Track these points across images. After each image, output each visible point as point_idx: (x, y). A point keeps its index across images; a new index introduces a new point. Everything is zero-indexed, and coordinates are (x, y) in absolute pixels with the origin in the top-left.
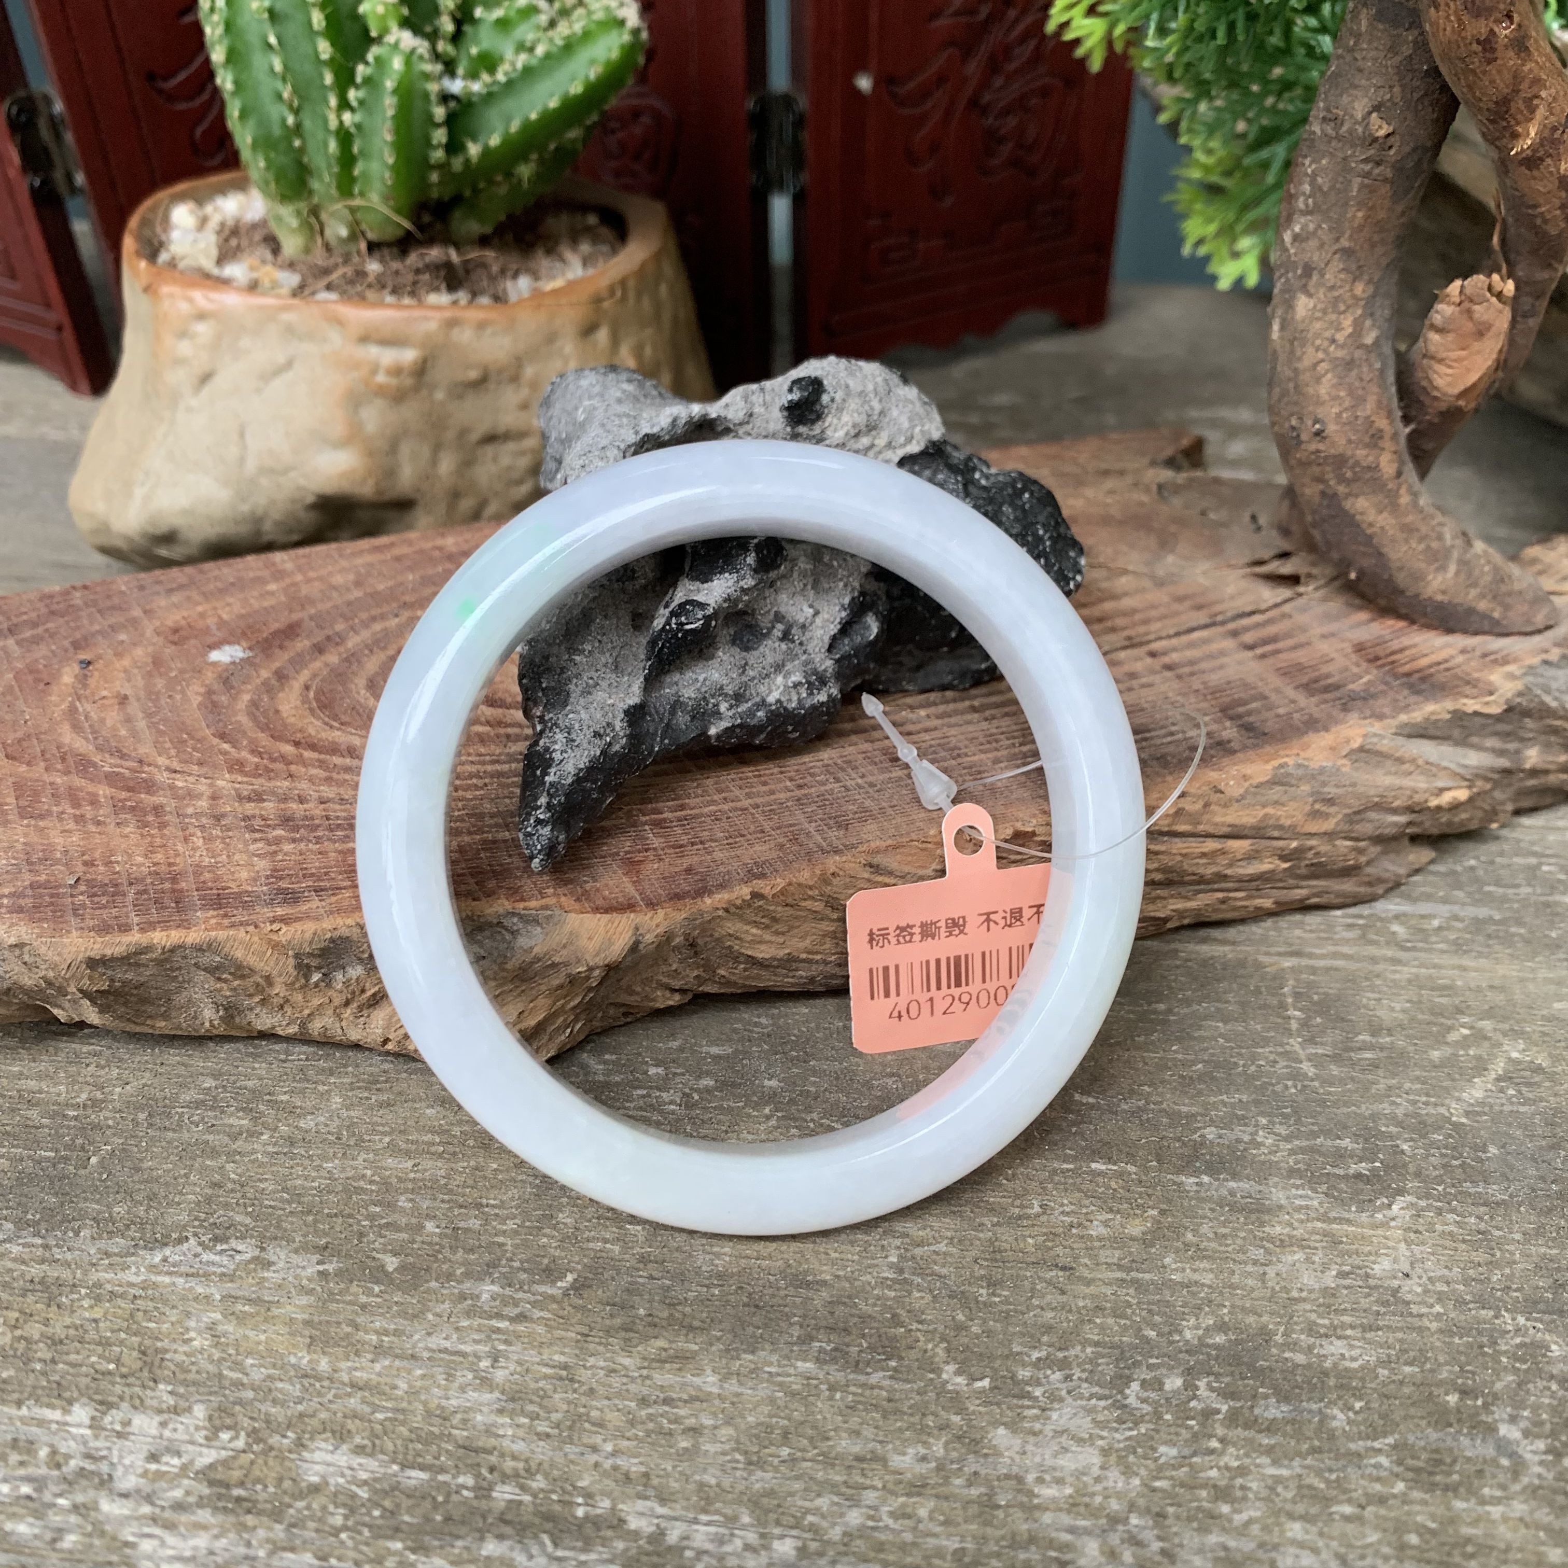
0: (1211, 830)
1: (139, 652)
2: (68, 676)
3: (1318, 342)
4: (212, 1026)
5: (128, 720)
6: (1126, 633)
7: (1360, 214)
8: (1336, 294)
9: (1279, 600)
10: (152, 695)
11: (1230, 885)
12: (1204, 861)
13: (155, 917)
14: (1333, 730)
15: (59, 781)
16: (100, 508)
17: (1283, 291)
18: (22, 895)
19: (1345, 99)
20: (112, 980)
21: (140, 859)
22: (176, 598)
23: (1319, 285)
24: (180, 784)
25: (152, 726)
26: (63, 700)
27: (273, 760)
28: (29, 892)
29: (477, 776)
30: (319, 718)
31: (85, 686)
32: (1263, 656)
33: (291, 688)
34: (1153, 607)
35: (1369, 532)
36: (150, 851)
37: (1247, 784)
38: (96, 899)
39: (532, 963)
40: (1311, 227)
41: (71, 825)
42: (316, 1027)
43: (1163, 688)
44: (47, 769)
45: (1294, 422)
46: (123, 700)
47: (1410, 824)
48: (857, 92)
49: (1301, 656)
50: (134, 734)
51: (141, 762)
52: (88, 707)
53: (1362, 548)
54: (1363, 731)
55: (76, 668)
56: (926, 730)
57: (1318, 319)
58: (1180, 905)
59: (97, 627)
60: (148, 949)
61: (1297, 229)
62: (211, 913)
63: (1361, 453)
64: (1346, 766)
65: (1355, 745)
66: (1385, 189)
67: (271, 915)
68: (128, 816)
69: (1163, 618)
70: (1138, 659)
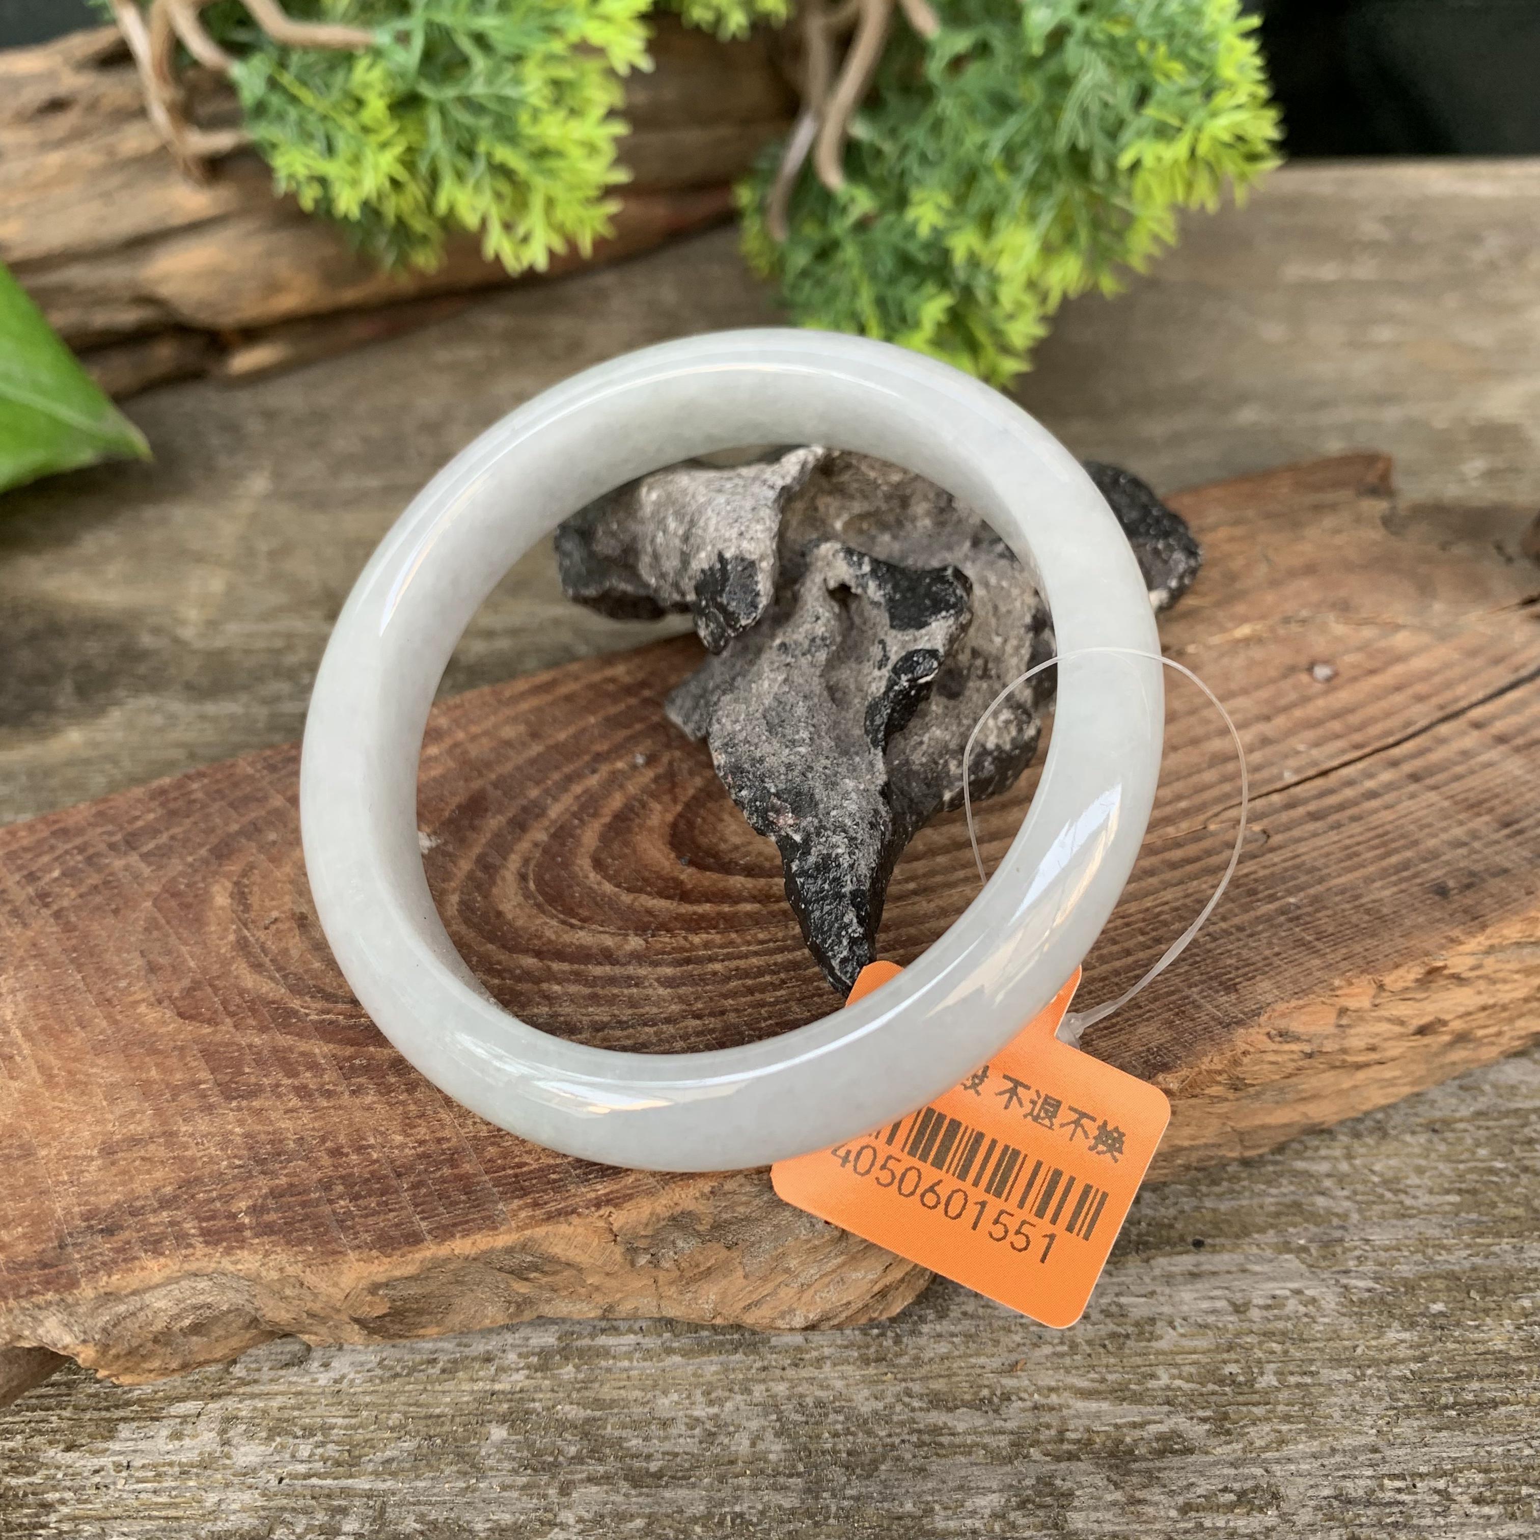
1: (299, 853)
2: (221, 896)
4: (493, 1321)
13: (446, 1218)
15: (257, 1041)
18: (265, 1209)
20: (394, 1301)
21: (399, 1139)
26: (226, 929)
27: (519, 979)
28: (271, 1203)
30: (553, 917)
31: (247, 908)
33: (503, 879)
36: (408, 1125)
38: (360, 1202)
41: (294, 1102)
43: (1506, 766)
44: (237, 1027)
52: (262, 935)
55: (229, 885)
59: (234, 827)
60: (448, 1261)
62: (516, 1203)
67: (593, 1195)
68: (363, 1080)
69: (1464, 678)
70: (1463, 733)
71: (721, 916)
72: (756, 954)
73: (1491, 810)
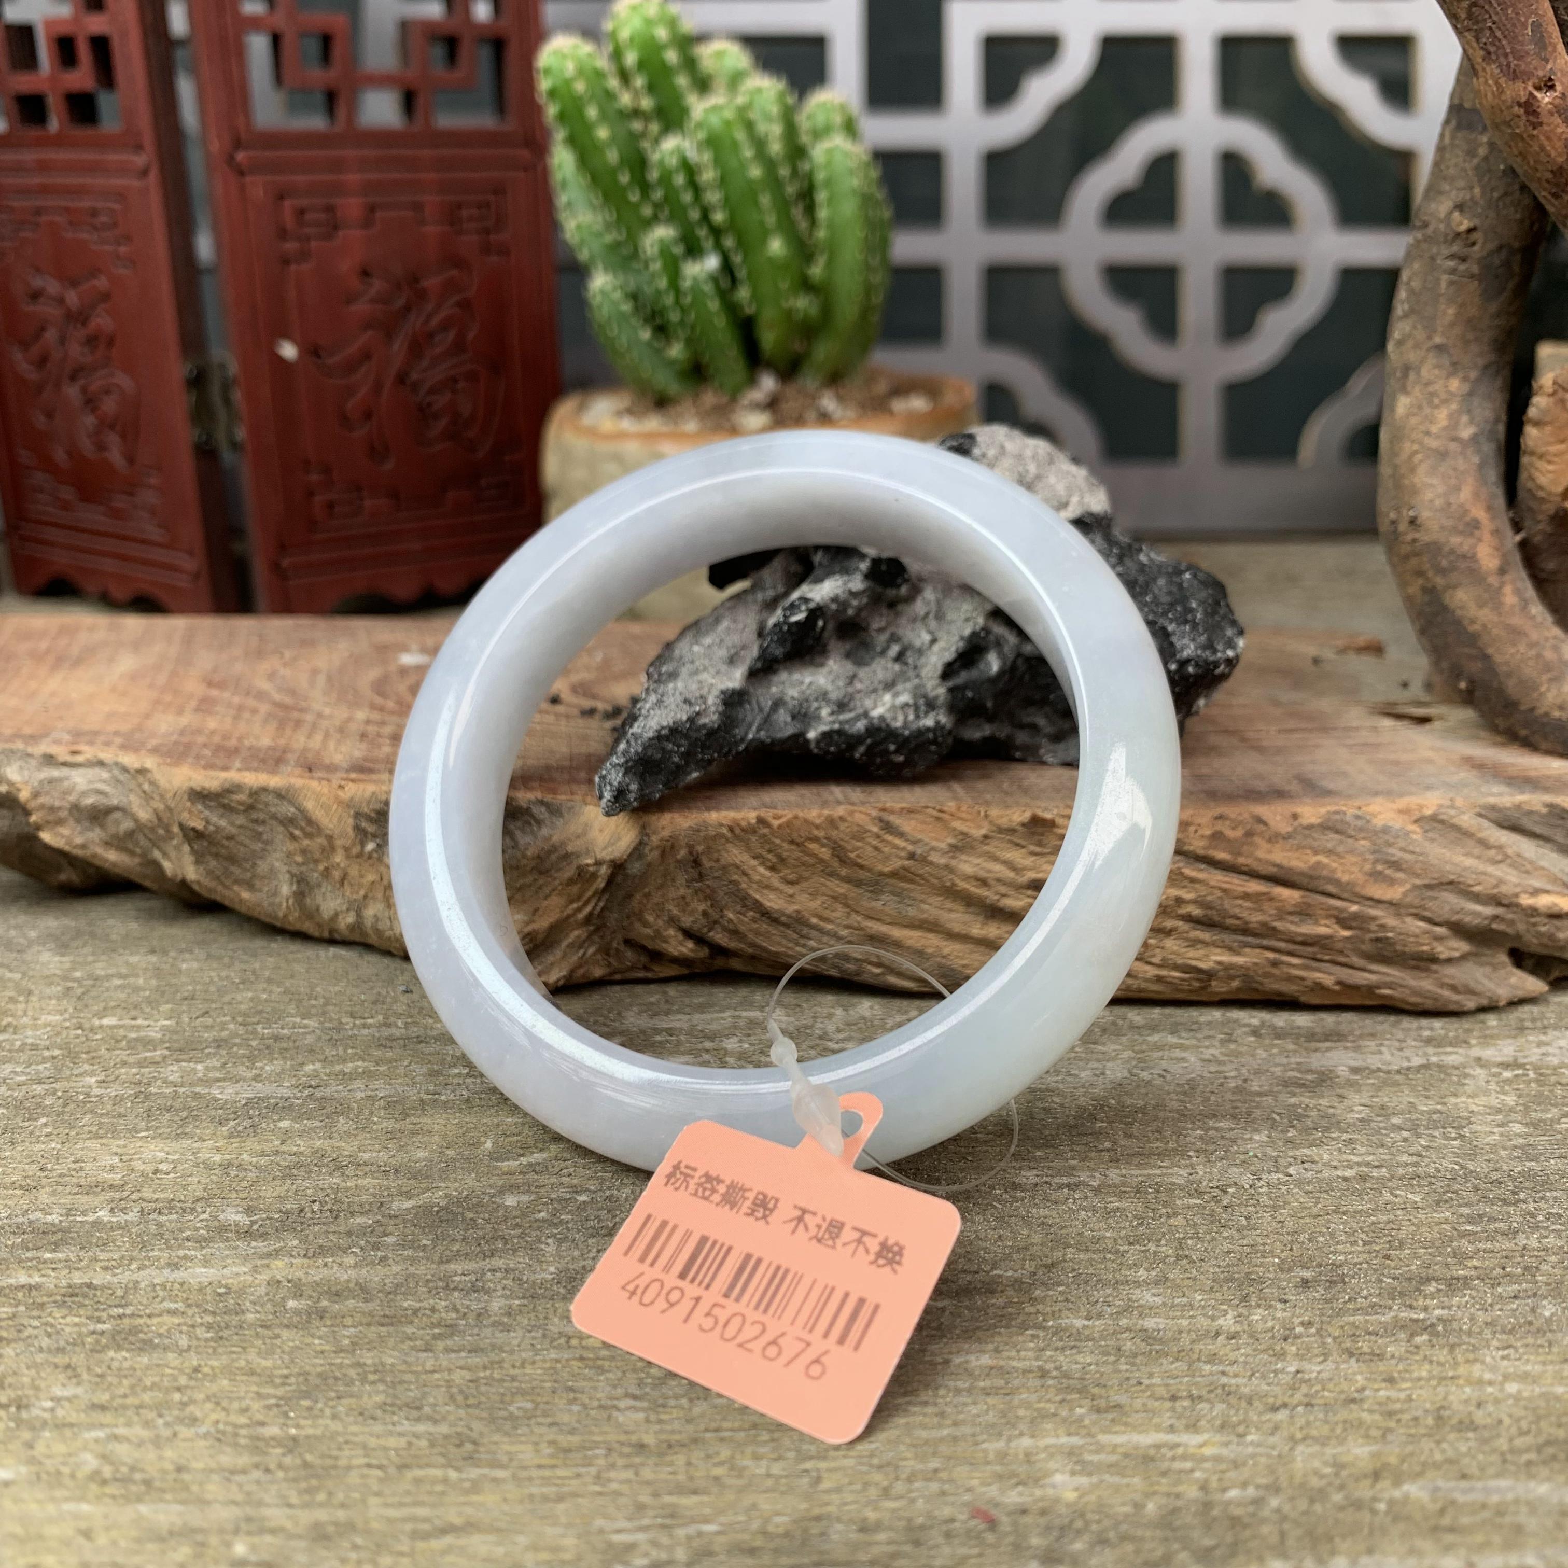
0: (1255, 866)
3: (1414, 435)
5: (312, 680)
7: (1451, 311)
8: (1431, 389)
10: (340, 672)
11: (1282, 945)
12: (1247, 904)
14: (1408, 798)
23: (1416, 383)
24: (327, 710)
25: (328, 683)
35: (1471, 630)
37: (1296, 823)
39: (550, 853)
40: (1409, 330)
45: (1394, 515)
46: (317, 670)
47: (1495, 918)
50: (312, 686)
51: (307, 699)
53: (1467, 651)
54: (1440, 802)
57: (1415, 415)
58: (1225, 958)
63: (1455, 540)
64: (1417, 833)
65: (1428, 812)
66: (1473, 286)
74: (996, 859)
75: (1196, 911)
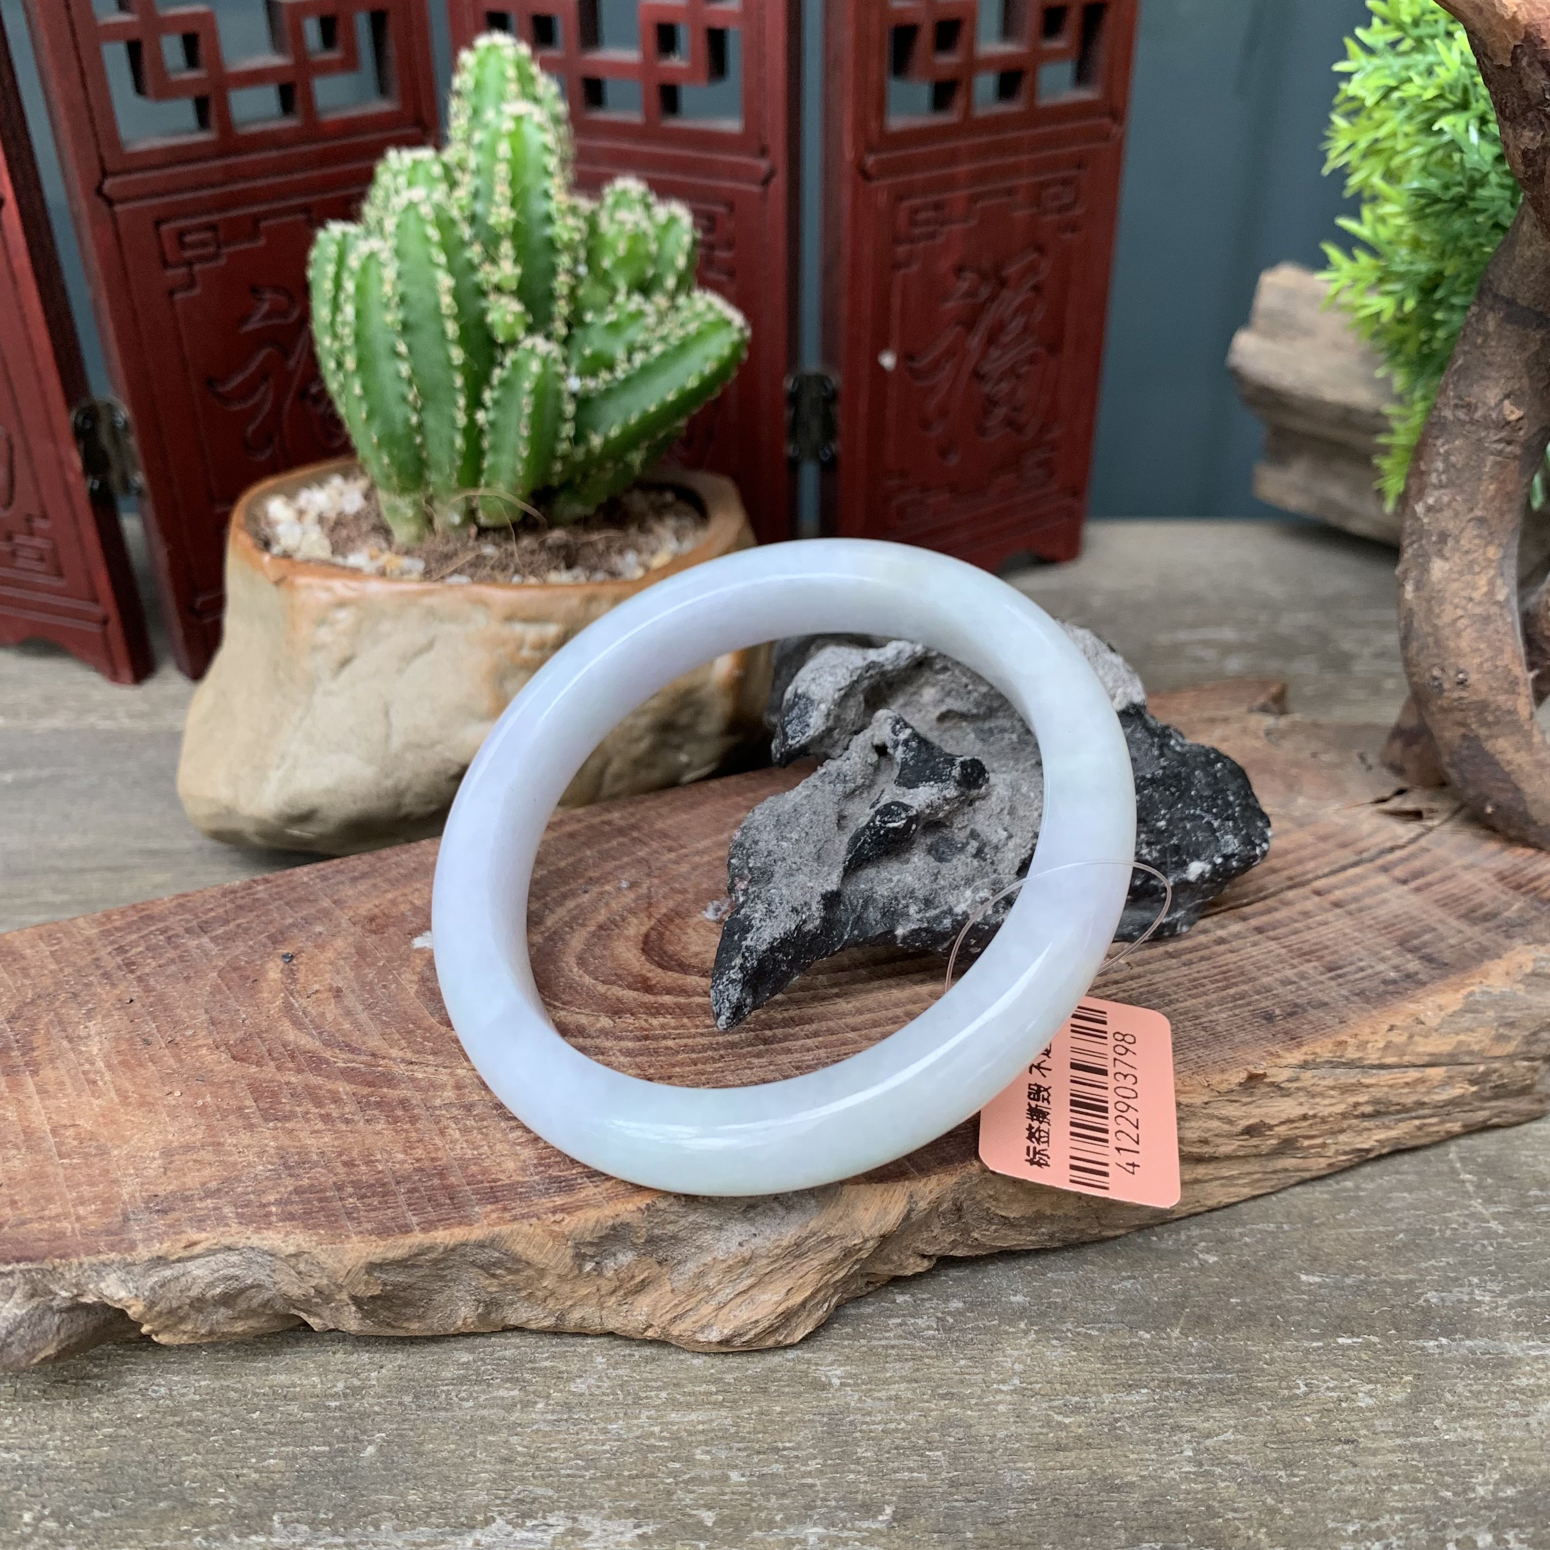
0: (1414, 1060)
1: (339, 943)
2: (274, 971)
3: (1456, 600)
4: (464, 1324)
5: (348, 1013)
6: (1286, 873)
7: (1492, 487)
8: (1470, 557)
9: (1412, 835)
10: (367, 987)
11: (1427, 1112)
12: (1407, 1090)
13: (433, 1216)
14: (1505, 956)
15: (293, 1079)
16: (223, 793)
17: (1416, 556)
18: (288, 1202)
19: (1476, 389)
20: (385, 1284)
21: (400, 1156)
22: (362, 886)
23: (1454, 550)
24: (420, 1076)
25: (374, 1017)
26: (276, 996)
28: (295, 1198)
29: (710, 1047)
31: (295, 981)
32: (1418, 890)
34: (1302, 847)
35: (1507, 769)
36: (408, 1147)
37: (1442, 1014)
38: (367, 1201)
39: (807, 1238)
40: (1446, 499)
41: (320, 1126)
42: (575, 1316)
43: (1339, 925)
44: (278, 1068)
45: (1436, 672)
46: (338, 993)
48: (881, 369)
49: (1451, 887)
50: (357, 1025)
51: (373, 1055)
52: (304, 1002)
53: (1500, 785)
54: (1532, 956)
55: (281, 963)
56: (1132, 978)
57: (1454, 580)
58: (1382, 1135)
59: (290, 921)
60: (431, 1248)
61: (1431, 501)
62: (489, 1207)
63: (1501, 698)
64: (1521, 990)
65: (1528, 970)
66: (1514, 465)
67: (551, 1205)
68: (376, 1112)
69: (1314, 857)
70: (1306, 898)
71: (678, 1006)
72: (702, 1034)
73: (1320, 958)
74: (1212, 1117)
75: (1368, 1109)
